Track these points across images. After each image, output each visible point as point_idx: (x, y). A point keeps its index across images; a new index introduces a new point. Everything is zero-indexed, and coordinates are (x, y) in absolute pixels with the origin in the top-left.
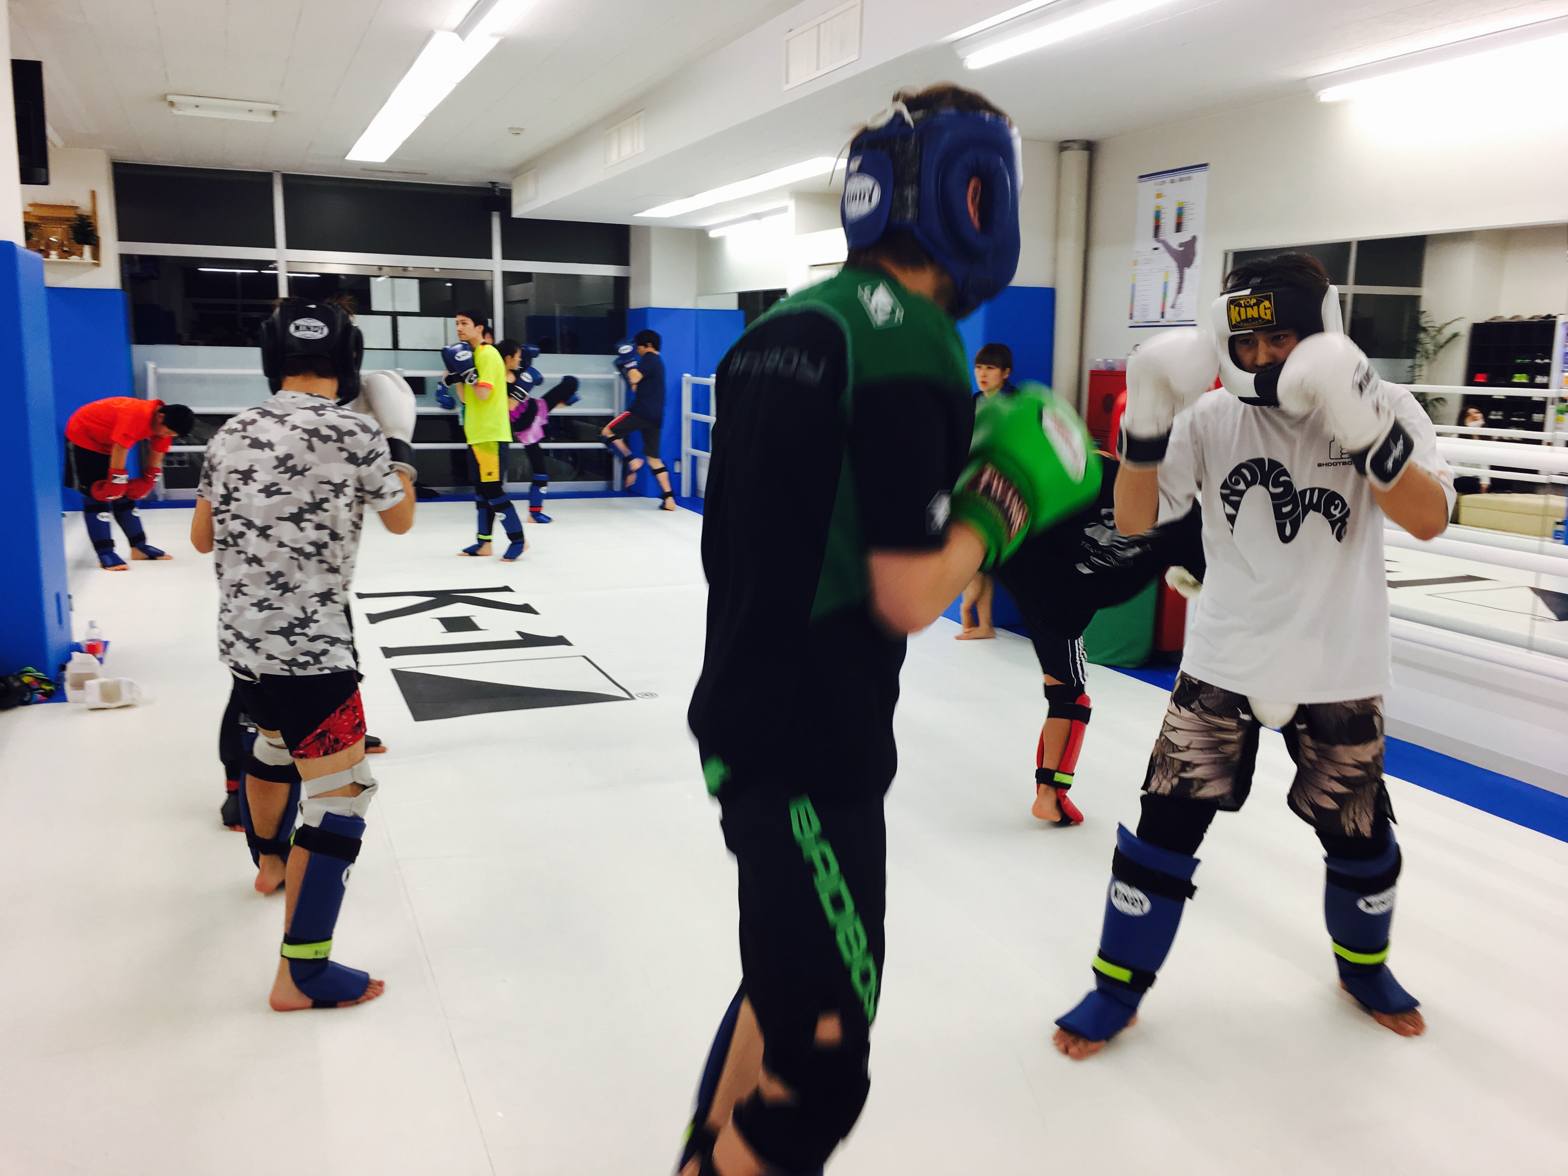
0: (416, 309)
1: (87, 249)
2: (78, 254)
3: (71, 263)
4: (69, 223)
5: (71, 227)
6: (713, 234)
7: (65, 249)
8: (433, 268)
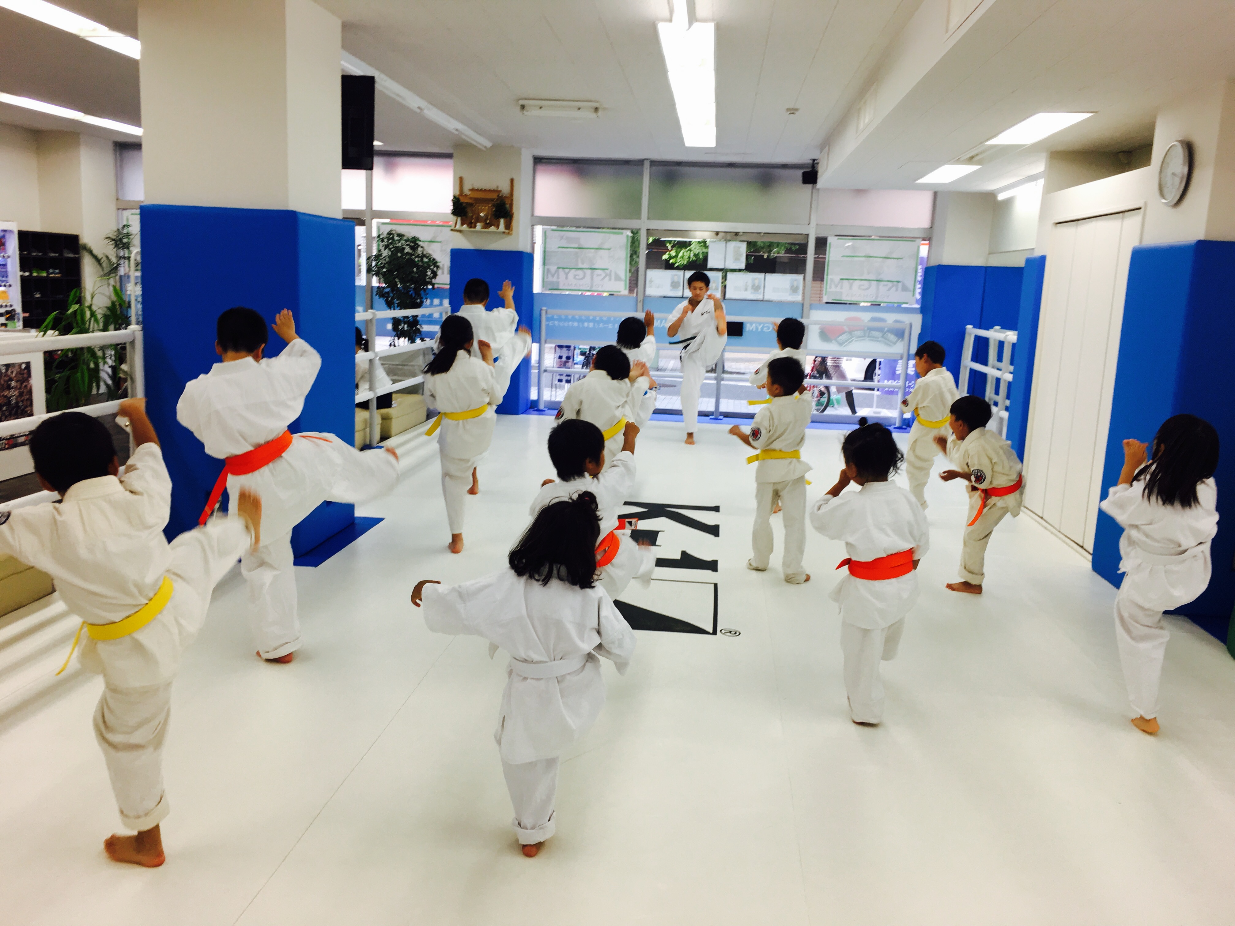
0: (743, 266)
1: (502, 221)
2: (496, 225)
3: (490, 232)
4: (493, 202)
5: (494, 205)
6: (1001, 197)
7: (488, 221)
8: (760, 233)
